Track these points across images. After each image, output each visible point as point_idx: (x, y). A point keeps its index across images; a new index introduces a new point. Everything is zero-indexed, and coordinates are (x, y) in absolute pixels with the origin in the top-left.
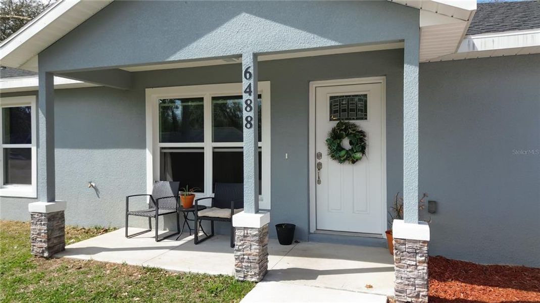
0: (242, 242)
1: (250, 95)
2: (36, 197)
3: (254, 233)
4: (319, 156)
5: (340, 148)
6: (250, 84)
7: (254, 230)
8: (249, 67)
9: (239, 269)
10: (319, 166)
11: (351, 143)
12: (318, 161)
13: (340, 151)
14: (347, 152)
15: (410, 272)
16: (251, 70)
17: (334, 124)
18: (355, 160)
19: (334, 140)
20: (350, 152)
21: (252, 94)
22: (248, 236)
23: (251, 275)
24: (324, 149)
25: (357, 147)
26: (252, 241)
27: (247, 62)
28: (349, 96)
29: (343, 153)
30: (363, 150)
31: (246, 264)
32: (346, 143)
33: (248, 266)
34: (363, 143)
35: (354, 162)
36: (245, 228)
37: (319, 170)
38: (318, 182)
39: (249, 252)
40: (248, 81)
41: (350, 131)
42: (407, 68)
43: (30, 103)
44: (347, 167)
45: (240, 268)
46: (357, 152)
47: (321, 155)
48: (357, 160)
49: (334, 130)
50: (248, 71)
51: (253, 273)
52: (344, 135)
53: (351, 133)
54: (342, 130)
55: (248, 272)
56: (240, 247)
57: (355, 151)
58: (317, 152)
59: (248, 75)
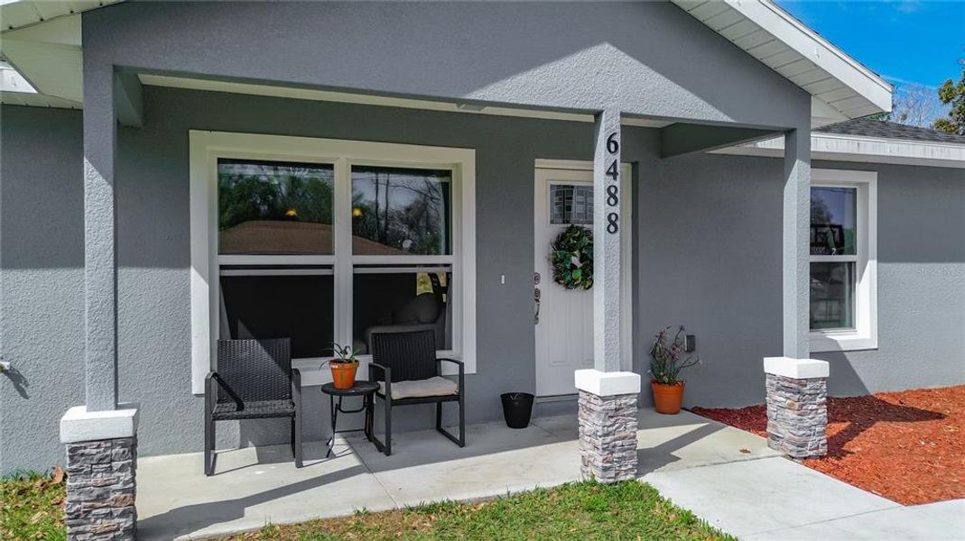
0: (613, 420)
1: (615, 179)
3: (632, 403)
4: (536, 278)
6: (616, 161)
7: (631, 396)
8: (615, 134)
9: (609, 465)
15: (811, 419)
16: (617, 138)
21: (618, 177)
22: (622, 408)
23: (625, 471)
24: (546, 270)
26: (628, 416)
27: (612, 125)
31: (620, 454)
33: (623, 457)
36: (617, 396)
38: (536, 318)
39: (623, 434)
40: (611, 155)
45: (611, 462)
47: (539, 278)
50: (613, 139)
51: (630, 466)
55: (620, 467)
56: (610, 429)
59: (612, 146)
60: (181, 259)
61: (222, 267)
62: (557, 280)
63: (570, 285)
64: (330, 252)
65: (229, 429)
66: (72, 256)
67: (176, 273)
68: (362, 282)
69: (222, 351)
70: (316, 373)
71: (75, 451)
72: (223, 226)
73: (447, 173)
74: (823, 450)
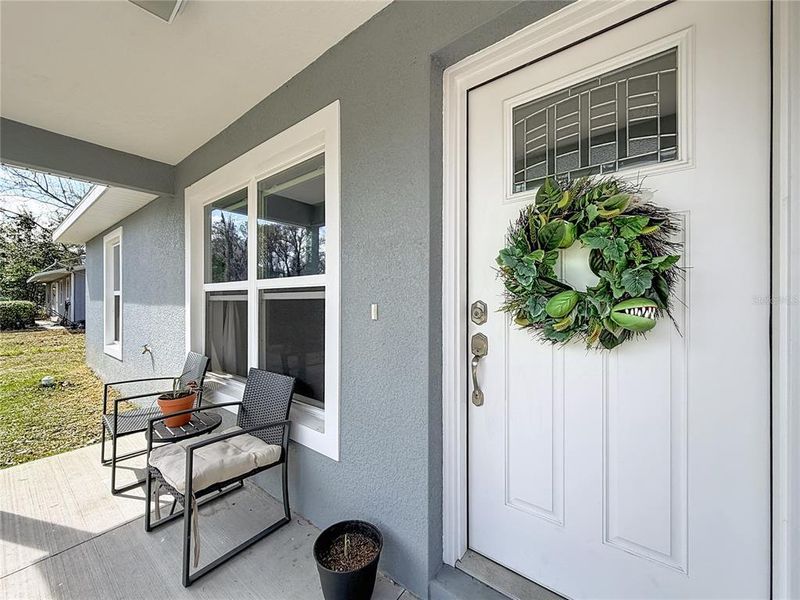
4: (476, 312)
5: (550, 285)
10: (476, 348)
11: (597, 263)
12: (475, 329)
13: (550, 295)
14: (580, 299)
17: (528, 198)
18: (617, 334)
19: (525, 251)
20: (595, 302)
25: (625, 276)
28: (593, 82)
29: (561, 303)
30: (659, 290)
34: (657, 260)
35: (609, 341)
37: (477, 358)
38: (476, 397)
41: (594, 211)
44: (580, 358)
46: (626, 298)
47: (485, 312)
48: (627, 334)
49: (525, 218)
52: (568, 235)
53: (599, 220)
54: (558, 213)
57: (617, 295)
58: (472, 301)
62: (522, 317)
63: (557, 332)
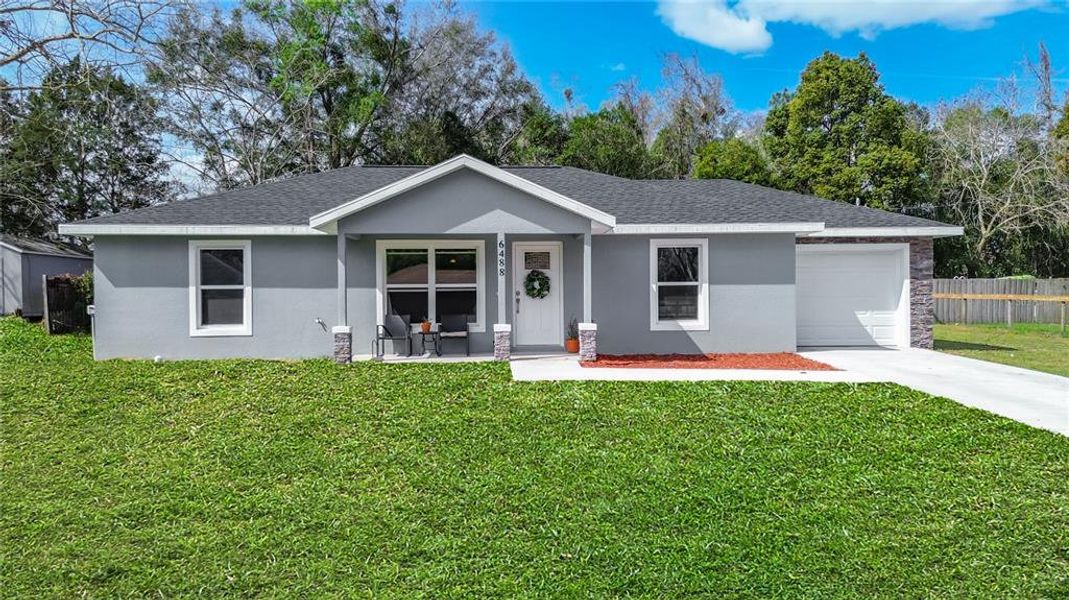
0: (500, 340)
2: (250, 334)
4: (518, 293)
5: (533, 288)
7: (507, 332)
10: (518, 301)
11: (540, 285)
12: (518, 297)
13: (533, 290)
14: (537, 291)
17: (528, 272)
19: (529, 283)
20: (539, 291)
22: (504, 336)
24: (522, 290)
25: (544, 287)
27: (501, 238)
28: (538, 253)
29: (535, 292)
30: (548, 289)
32: (536, 285)
34: (548, 285)
35: (542, 297)
36: (501, 332)
37: (518, 303)
38: (518, 312)
41: (540, 276)
42: (585, 247)
43: (244, 247)
44: (538, 300)
46: (544, 290)
47: (520, 293)
48: (544, 296)
49: (529, 275)
51: (507, 356)
52: (536, 279)
53: (540, 278)
54: (534, 275)
60: (374, 286)
61: (388, 289)
62: (528, 294)
63: (533, 296)
64: (427, 283)
65: (389, 343)
66: (335, 285)
67: (371, 290)
68: (440, 295)
69: (387, 319)
70: (418, 328)
71: (336, 336)
72: (389, 274)
73: (475, 250)
74: (595, 359)
